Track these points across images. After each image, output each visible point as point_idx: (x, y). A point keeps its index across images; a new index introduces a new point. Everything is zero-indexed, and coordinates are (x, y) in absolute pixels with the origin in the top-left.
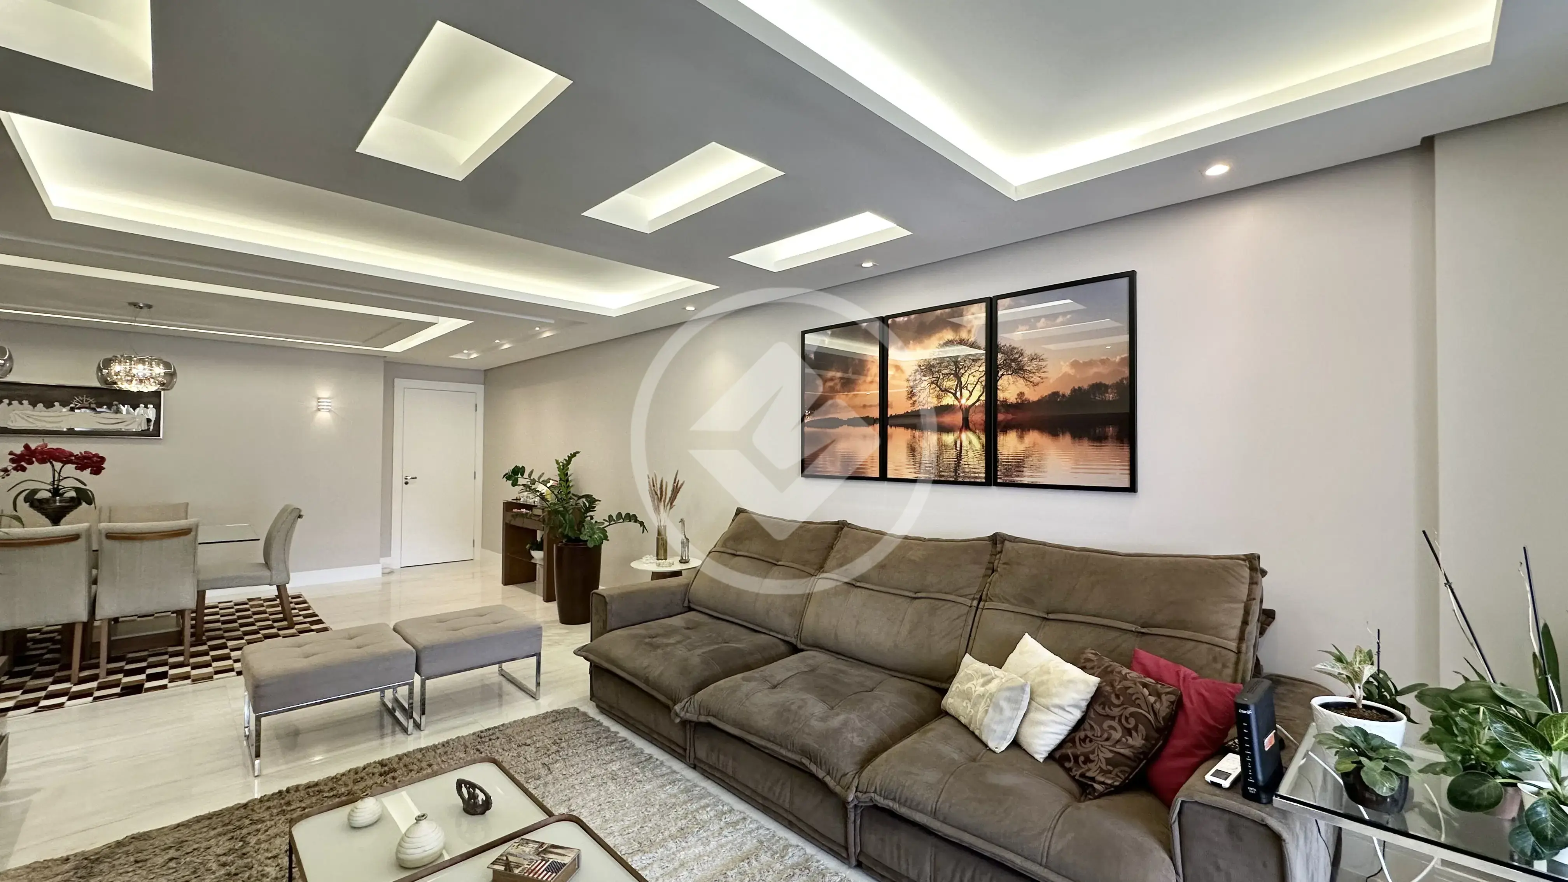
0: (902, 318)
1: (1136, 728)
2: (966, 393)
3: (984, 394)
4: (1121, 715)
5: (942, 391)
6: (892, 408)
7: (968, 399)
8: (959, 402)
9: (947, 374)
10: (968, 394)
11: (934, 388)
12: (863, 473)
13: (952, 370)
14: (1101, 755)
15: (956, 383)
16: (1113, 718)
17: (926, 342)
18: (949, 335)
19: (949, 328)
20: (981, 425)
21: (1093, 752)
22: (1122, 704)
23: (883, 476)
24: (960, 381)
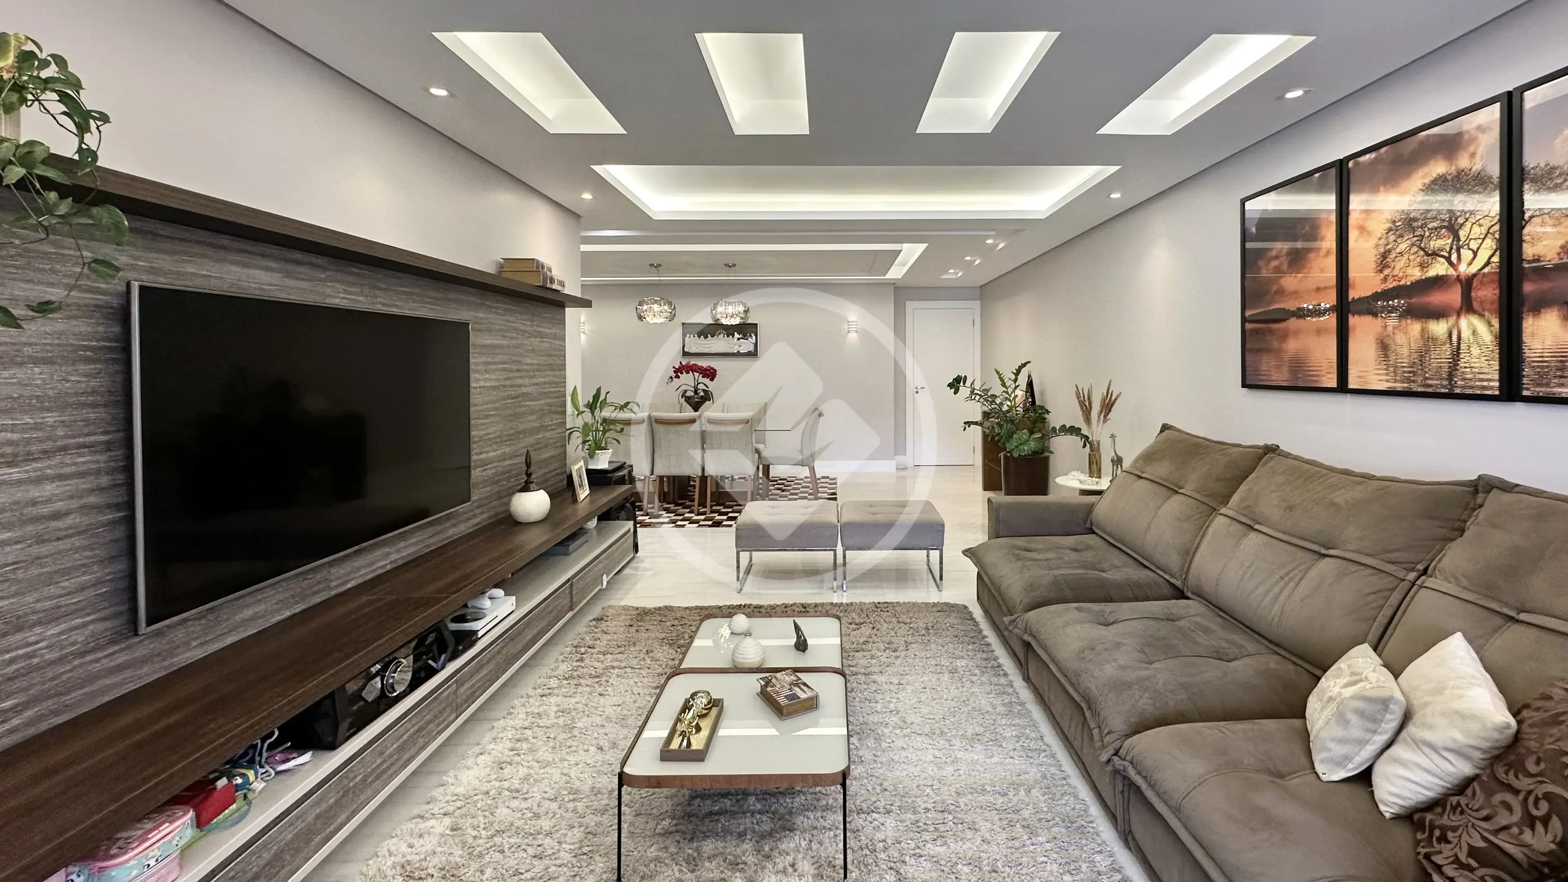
0: (1367, 156)
1: (1545, 821)
2: (1466, 254)
3: (1498, 253)
4: (1529, 792)
5: (1428, 255)
6: (1354, 288)
7: (1470, 264)
8: (1456, 270)
9: (1436, 229)
10: (1471, 255)
11: (1416, 253)
12: (1317, 381)
13: (1444, 220)
14: (1465, 837)
15: (1450, 241)
16: (1516, 792)
17: (1405, 184)
18: (1438, 168)
19: (1439, 157)
20: (1492, 303)
21: (1454, 829)
22: (1540, 774)
23: (1342, 387)
24: (1457, 238)
